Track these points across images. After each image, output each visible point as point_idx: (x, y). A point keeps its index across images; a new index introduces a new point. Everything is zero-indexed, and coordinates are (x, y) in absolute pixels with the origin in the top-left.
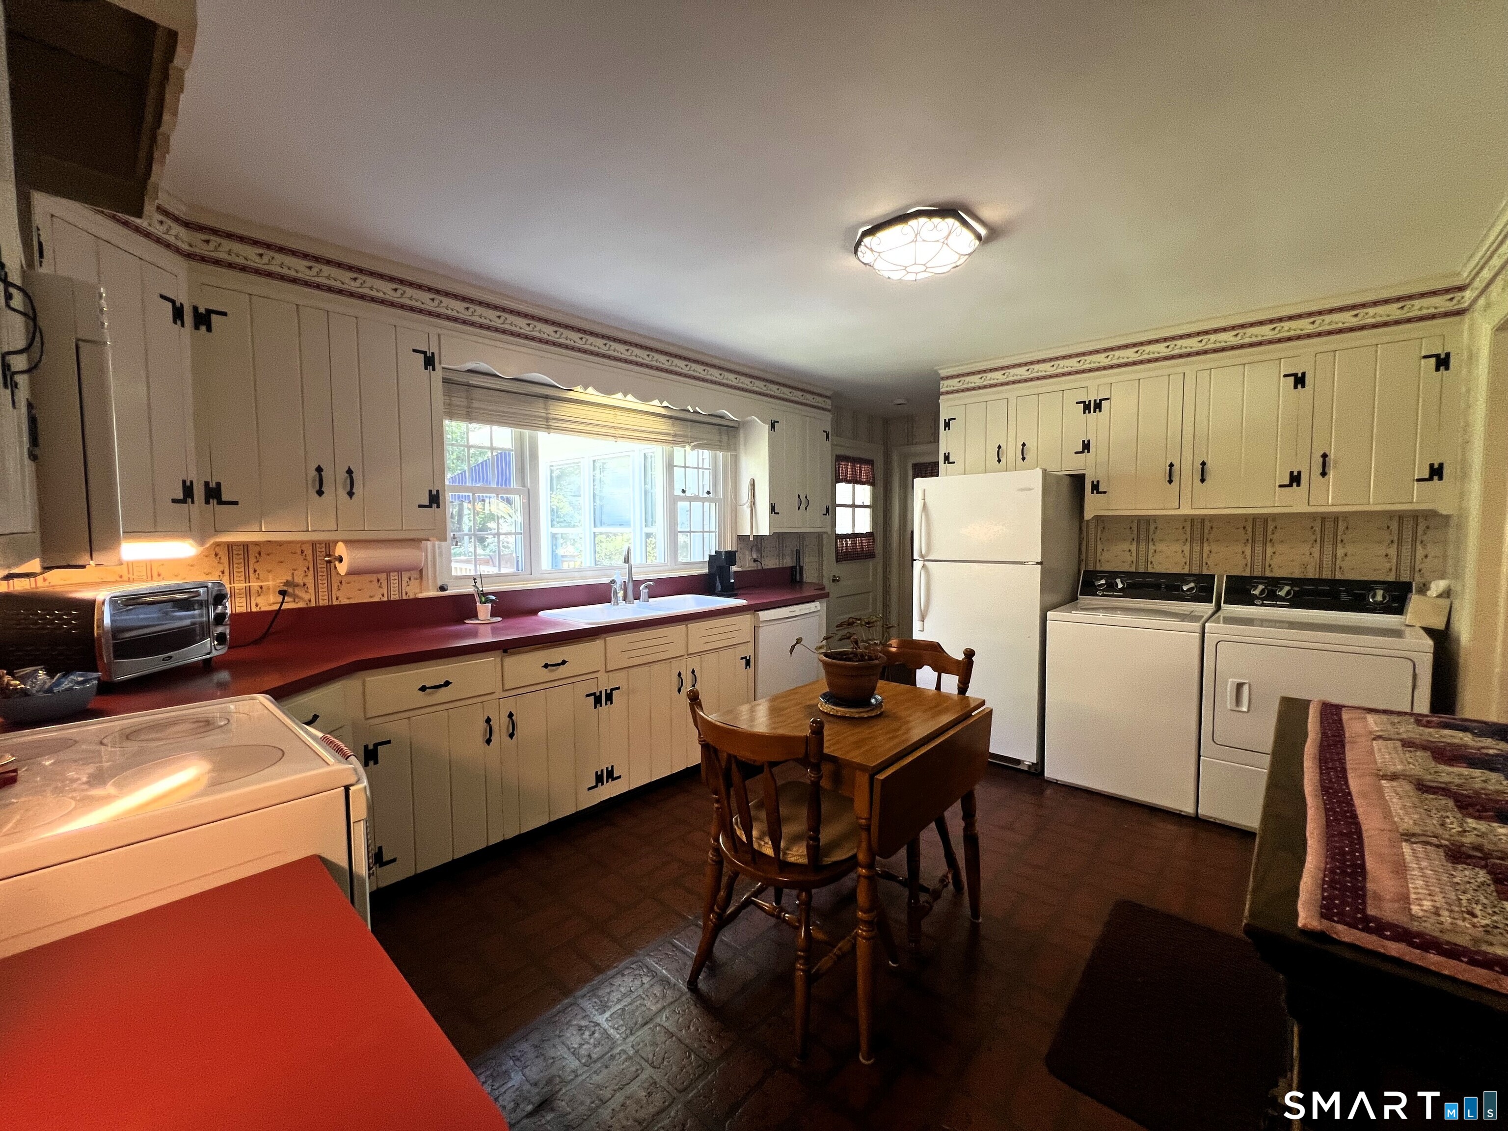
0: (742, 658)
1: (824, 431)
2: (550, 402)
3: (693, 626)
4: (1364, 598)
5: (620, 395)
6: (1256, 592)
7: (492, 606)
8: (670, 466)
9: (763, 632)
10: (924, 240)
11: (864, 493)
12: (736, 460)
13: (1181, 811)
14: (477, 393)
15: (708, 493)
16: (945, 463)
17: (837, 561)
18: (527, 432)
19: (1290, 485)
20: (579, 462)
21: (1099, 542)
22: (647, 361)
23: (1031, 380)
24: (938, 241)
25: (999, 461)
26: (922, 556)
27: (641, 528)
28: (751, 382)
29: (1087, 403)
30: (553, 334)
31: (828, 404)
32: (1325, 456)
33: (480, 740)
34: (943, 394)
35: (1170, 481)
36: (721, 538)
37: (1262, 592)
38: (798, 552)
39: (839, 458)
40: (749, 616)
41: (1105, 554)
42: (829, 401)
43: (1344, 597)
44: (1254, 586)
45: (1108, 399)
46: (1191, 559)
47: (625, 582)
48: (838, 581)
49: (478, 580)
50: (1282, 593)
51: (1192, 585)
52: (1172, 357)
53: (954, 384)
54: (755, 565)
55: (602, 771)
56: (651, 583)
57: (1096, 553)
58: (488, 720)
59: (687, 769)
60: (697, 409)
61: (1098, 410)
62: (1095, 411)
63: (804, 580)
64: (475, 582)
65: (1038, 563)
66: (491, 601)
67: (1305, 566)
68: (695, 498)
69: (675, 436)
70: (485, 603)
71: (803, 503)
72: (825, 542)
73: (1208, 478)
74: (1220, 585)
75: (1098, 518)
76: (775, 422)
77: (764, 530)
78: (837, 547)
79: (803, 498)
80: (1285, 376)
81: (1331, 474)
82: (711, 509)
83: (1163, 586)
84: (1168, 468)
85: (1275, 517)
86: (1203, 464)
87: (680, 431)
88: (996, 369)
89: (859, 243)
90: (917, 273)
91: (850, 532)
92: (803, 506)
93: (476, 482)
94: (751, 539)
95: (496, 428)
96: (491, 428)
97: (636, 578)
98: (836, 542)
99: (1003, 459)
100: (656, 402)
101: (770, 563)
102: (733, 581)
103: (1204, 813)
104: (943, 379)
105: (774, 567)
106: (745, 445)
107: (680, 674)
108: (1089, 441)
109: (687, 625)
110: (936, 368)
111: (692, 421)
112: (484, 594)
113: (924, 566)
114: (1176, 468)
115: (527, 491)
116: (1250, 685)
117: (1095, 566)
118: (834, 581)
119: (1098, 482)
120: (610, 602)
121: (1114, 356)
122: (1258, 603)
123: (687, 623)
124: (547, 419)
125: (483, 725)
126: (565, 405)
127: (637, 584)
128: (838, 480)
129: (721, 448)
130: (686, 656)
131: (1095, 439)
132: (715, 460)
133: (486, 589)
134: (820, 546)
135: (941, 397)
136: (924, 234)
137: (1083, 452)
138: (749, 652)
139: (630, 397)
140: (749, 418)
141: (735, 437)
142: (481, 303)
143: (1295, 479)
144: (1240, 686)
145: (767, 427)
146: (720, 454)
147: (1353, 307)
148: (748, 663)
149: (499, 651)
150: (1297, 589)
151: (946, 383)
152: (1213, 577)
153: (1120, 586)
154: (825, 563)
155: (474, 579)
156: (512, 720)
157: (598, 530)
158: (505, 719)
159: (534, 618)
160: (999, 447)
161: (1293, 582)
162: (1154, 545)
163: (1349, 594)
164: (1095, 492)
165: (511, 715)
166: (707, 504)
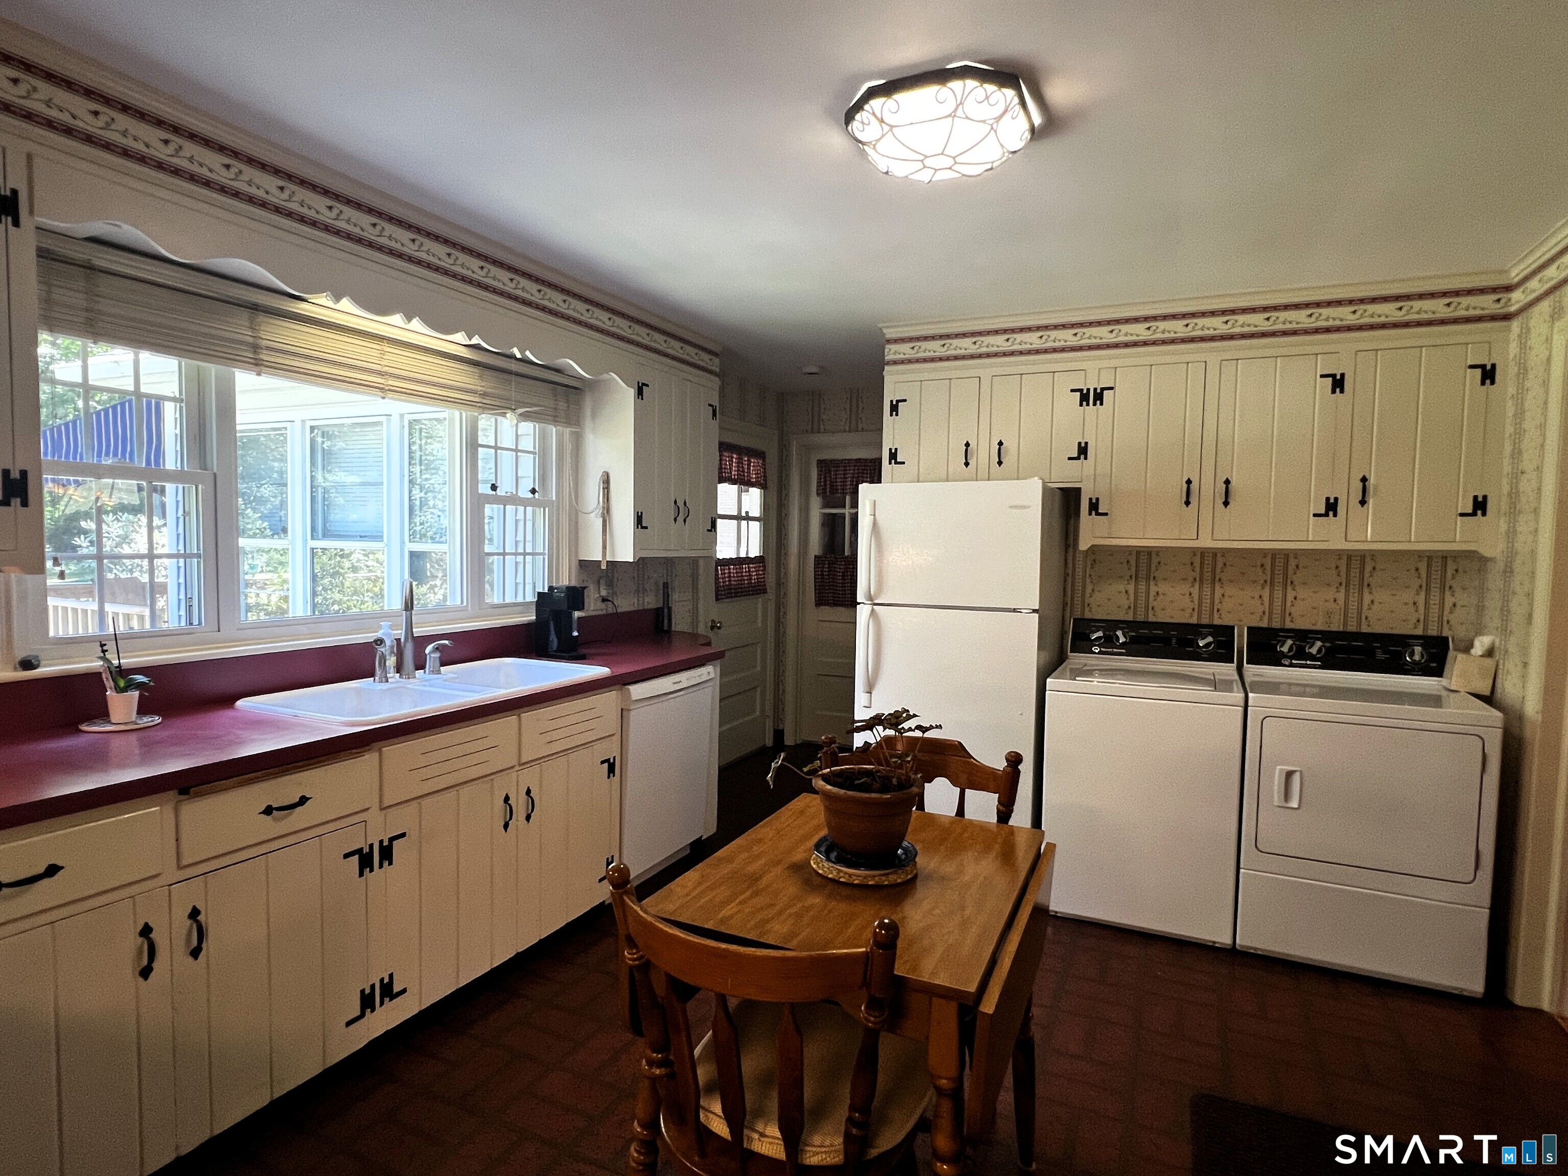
0: (602, 762)
1: (710, 405)
2: (262, 318)
3: (529, 717)
4: (1400, 656)
5: (397, 319)
6: (1285, 649)
7: (141, 696)
8: (472, 445)
9: (636, 717)
10: (967, 118)
11: (753, 499)
12: (578, 442)
13: (1214, 942)
14: (105, 285)
15: (533, 491)
16: (890, 463)
17: (717, 599)
18: (212, 369)
19: (1326, 515)
20: (286, 428)
21: (1088, 580)
22: (446, 263)
23: (1012, 354)
24: (984, 121)
25: (967, 464)
26: (870, 598)
27: (403, 543)
28: (610, 319)
29: (1085, 392)
30: (276, 192)
31: (715, 364)
32: (1364, 480)
33: (129, 970)
34: (888, 363)
35: (1187, 503)
36: (553, 568)
37: (1291, 649)
38: (666, 585)
39: (724, 447)
40: (614, 693)
41: (1097, 595)
42: (717, 361)
43: (1380, 656)
44: (1280, 641)
45: (1111, 388)
46: (1200, 605)
47: (398, 640)
48: (719, 628)
49: (111, 646)
50: (1314, 651)
51: (1210, 639)
52: (1192, 340)
53: (905, 351)
54: (603, 606)
55: (373, 987)
56: (446, 642)
57: (1083, 595)
58: (146, 931)
59: (518, 955)
60: (528, 353)
61: (1098, 402)
62: (1095, 404)
63: (673, 629)
64: (104, 651)
65: (1035, 611)
66: (140, 686)
67: (1329, 614)
68: (513, 500)
69: (484, 395)
70: (124, 690)
71: (681, 512)
72: (701, 572)
73: (1231, 501)
74: (1241, 640)
75: (1093, 549)
76: (644, 384)
77: (625, 553)
78: (717, 578)
79: (680, 504)
80: (1322, 376)
81: (1371, 502)
82: (541, 518)
83: (1174, 641)
84: (1185, 486)
85: (1297, 553)
86: (1227, 482)
87: (494, 388)
88: (964, 335)
89: (859, 106)
90: (936, 170)
91: (734, 556)
92: (680, 519)
93: (107, 454)
94: (604, 567)
95: (146, 356)
96: (136, 355)
97: (418, 631)
98: (717, 570)
99: (972, 462)
100: (460, 337)
101: (626, 604)
102: (575, 634)
103: (1245, 944)
104: (889, 341)
105: (632, 609)
106: (594, 416)
107: (507, 799)
108: (1086, 443)
109: (519, 715)
110: (880, 325)
111: (518, 374)
112: (121, 672)
113: (873, 610)
114: (1194, 486)
115: (212, 478)
116: (1301, 772)
117: (1083, 613)
118: (712, 628)
119: (1097, 499)
120: (372, 674)
121: (1120, 331)
122: (1287, 663)
123: (517, 711)
124: (255, 348)
125: (134, 941)
126: (287, 325)
127: (421, 642)
128: (721, 481)
129: (555, 420)
130: (517, 768)
131: (1094, 440)
132: (543, 438)
133: (127, 661)
134: (695, 576)
135: (886, 368)
136: (970, 107)
137: (1078, 458)
138: (611, 750)
139: (416, 324)
140: (605, 376)
141: (579, 405)
142: (125, 108)
143: (1332, 507)
144: (1289, 774)
145: (631, 393)
146: (553, 430)
147: (1397, 298)
148: (611, 770)
149: (172, 792)
150: (1328, 645)
151: (894, 347)
152: (1232, 628)
153: (1122, 640)
154: (701, 602)
155: (102, 645)
156: (197, 922)
157: (320, 544)
158: (182, 923)
159: (229, 713)
160: (967, 445)
161: (1325, 635)
162: (1156, 585)
163: (1385, 652)
164: (1093, 513)
165: (194, 913)
166: (529, 509)
